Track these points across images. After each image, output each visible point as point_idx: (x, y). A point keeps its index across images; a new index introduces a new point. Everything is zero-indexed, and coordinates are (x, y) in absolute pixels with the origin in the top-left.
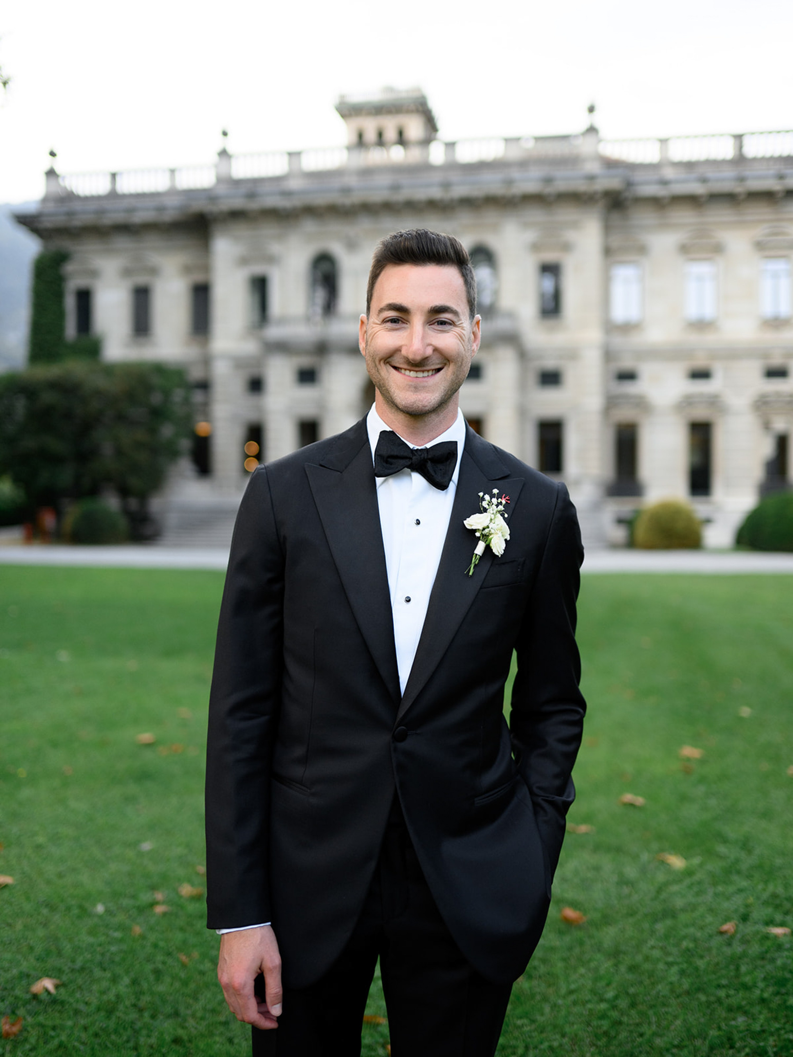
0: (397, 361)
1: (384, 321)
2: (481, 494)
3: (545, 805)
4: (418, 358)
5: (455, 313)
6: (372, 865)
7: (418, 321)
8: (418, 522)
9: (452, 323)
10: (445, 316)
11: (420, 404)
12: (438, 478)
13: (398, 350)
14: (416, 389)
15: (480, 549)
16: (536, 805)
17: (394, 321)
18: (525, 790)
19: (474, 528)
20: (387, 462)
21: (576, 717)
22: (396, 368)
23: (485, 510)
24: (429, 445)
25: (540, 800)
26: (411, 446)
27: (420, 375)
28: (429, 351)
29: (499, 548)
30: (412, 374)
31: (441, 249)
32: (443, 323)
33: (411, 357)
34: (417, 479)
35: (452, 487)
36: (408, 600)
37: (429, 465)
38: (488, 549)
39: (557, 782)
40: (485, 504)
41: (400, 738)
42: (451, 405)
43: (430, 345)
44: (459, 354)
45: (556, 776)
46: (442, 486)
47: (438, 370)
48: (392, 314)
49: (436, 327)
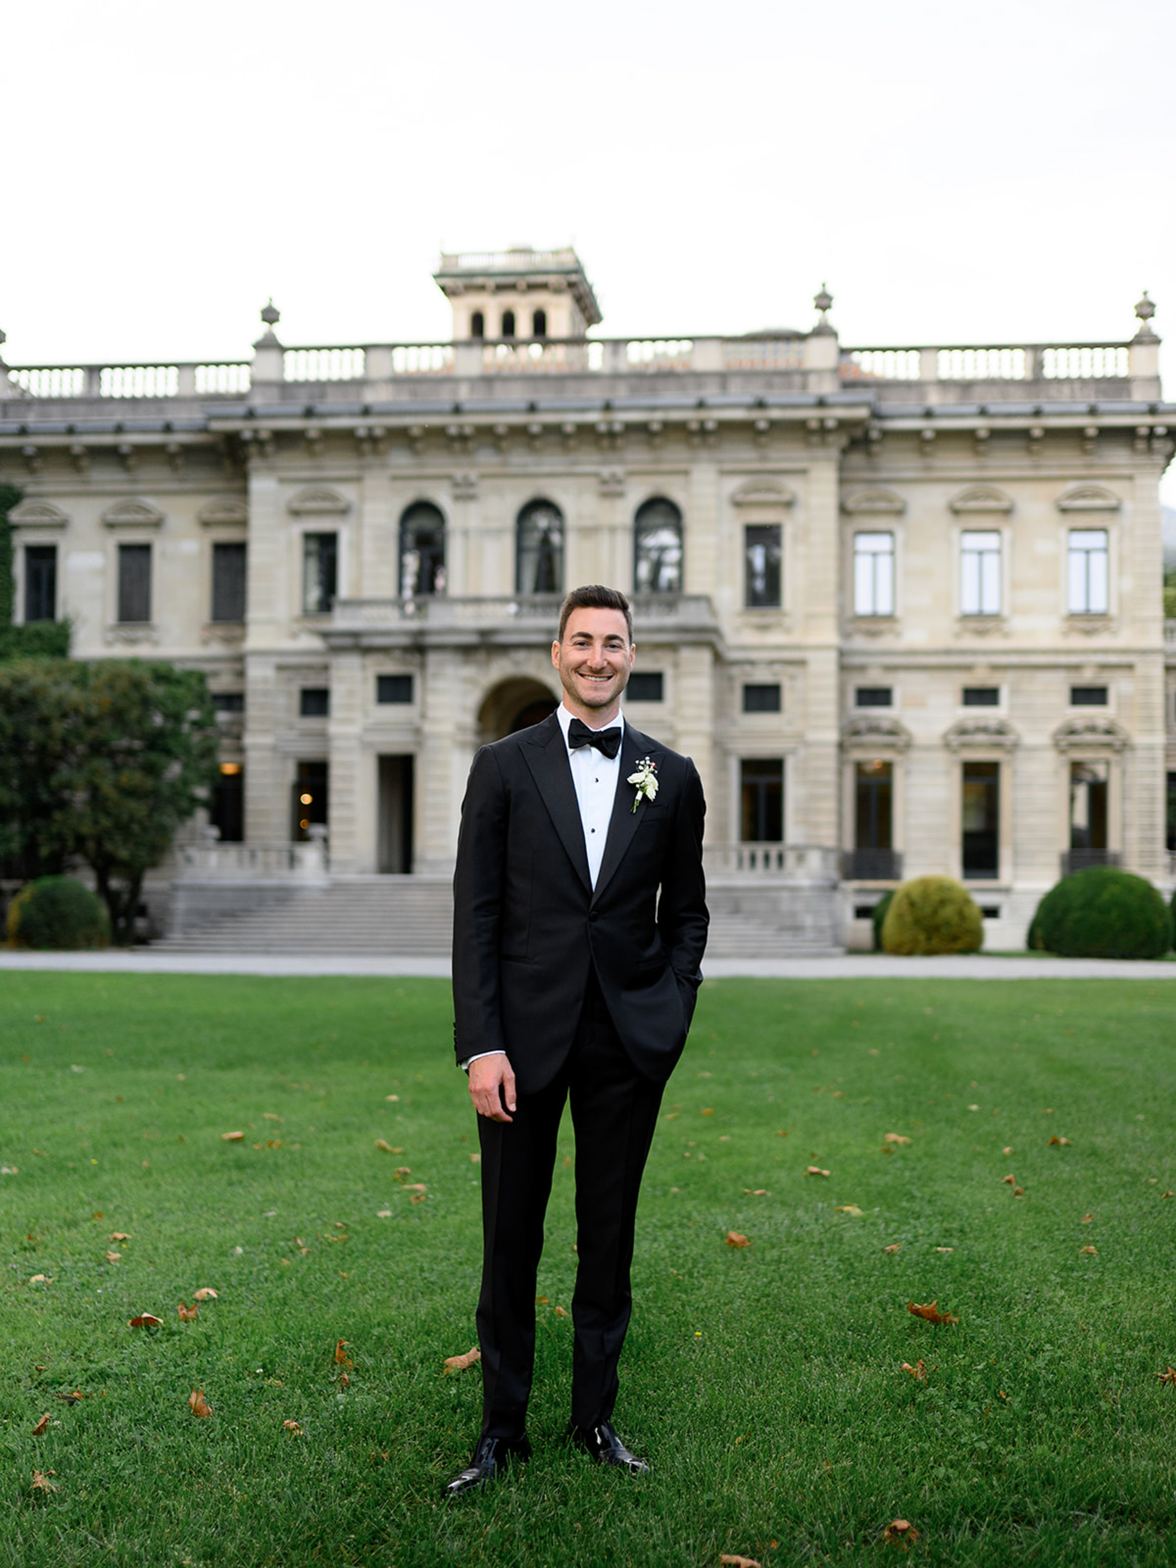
0: (584, 670)
1: (575, 644)
2: (637, 762)
3: (683, 980)
4: (599, 667)
5: (622, 640)
6: (580, 1004)
7: (598, 644)
8: (597, 781)
9: (620, 647)
10: (615, 642)
11: (598, 699)
12: (610, 751)
13: (585, 662)
14: (596, 689)
15: (639, 796)
16: (679, 981)
17: (581, 644)
18: (670, 968)
19: (635, 782)
20: (576, 739)
21: (702, 924)
22: (582, 675)
23: (641, 771)
24: (603, 729)
25: (680, 977)
26: (591, 729)
27: (598, 679)
28: (605, 664)
29: (652, 794)
30: (593, 679)
31: (613, 599)
32: (614, 646)
33: (594, 666)
34: (595, 751)
35: (618, 758)
36: (593, 831)
37: (603, 742)
38: (645, 796)
39: (691, 967)
40: (641, 768)
41: (593, 919)
42: (615, 703)
43: (605, 660)
44: (623, 668)
45: (690, 962)
46: (612, 756)
47: (610, 678)
48: (581, 639)
49: (609, 648)
